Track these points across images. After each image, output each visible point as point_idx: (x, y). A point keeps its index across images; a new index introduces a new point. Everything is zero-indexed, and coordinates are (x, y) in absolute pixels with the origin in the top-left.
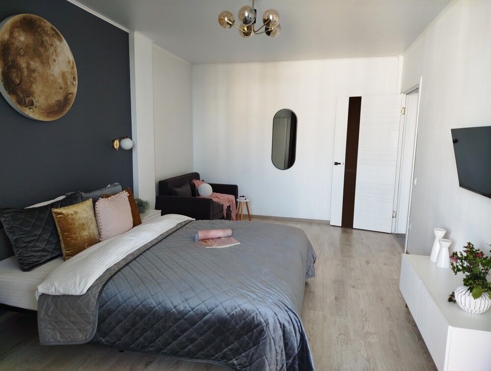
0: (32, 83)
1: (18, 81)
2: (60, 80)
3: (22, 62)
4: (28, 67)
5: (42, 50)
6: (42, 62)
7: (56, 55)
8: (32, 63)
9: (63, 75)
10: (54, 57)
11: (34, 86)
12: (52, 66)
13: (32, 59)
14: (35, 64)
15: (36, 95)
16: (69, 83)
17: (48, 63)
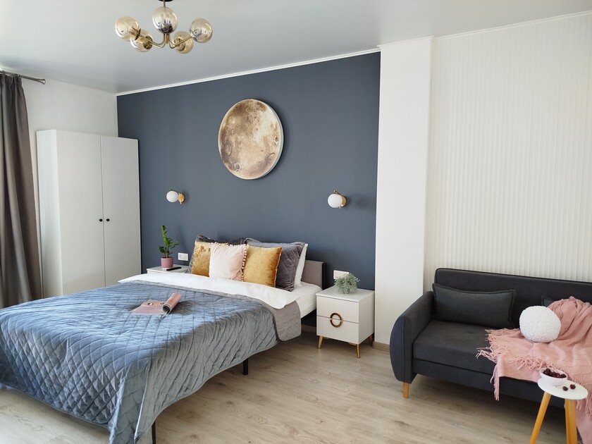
0: (238, 152)
1: (229, 153)
2: (262, 145)
3: (233, 139)
4: (236, 142)
5: (247, 125)
6: (247, 134)
7: (259, 124)
8: (239, 137)
9: (265, 140)
10: (257, 127)
11: (240, 154)
12: (255, 135)
13: (239, 134)
14: (242, 137)
15: (241, 161)
16: (270, 145)
17: (252, 133)
